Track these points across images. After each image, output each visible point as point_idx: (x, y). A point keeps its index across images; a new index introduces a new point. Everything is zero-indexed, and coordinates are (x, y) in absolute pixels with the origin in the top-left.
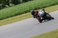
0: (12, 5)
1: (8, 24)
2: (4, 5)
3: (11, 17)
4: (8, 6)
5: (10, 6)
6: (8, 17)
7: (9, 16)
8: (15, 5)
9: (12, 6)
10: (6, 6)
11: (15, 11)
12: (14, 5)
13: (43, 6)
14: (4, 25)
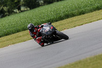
0: (26, 9)
1: (19, 42)
2: (10, 10)
3: (23, 30)
4: (18, 12)
5: (22, 11)
6: (18, 31)
7: (19, 28)
8: (31, 9)
9: (24, 11)
10: (15, 11)
11: (31, 20)
12: (29, 9)
13: (80, 10)
14: (11, 44)
